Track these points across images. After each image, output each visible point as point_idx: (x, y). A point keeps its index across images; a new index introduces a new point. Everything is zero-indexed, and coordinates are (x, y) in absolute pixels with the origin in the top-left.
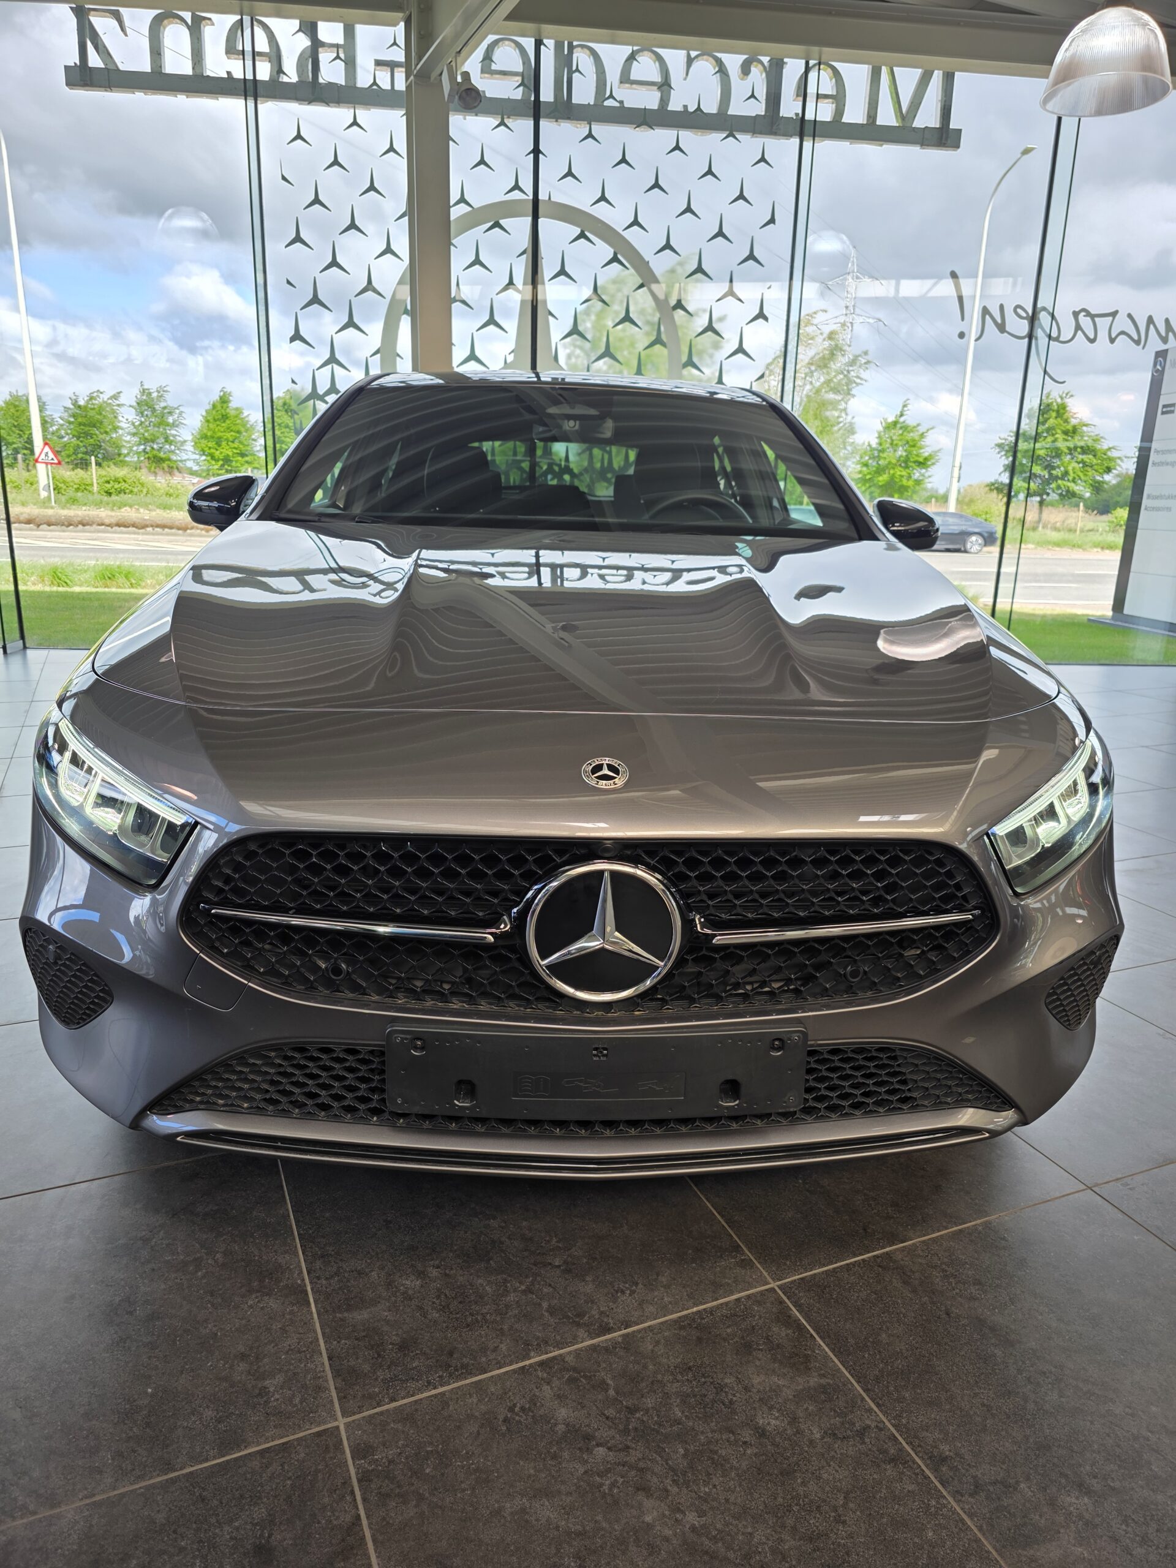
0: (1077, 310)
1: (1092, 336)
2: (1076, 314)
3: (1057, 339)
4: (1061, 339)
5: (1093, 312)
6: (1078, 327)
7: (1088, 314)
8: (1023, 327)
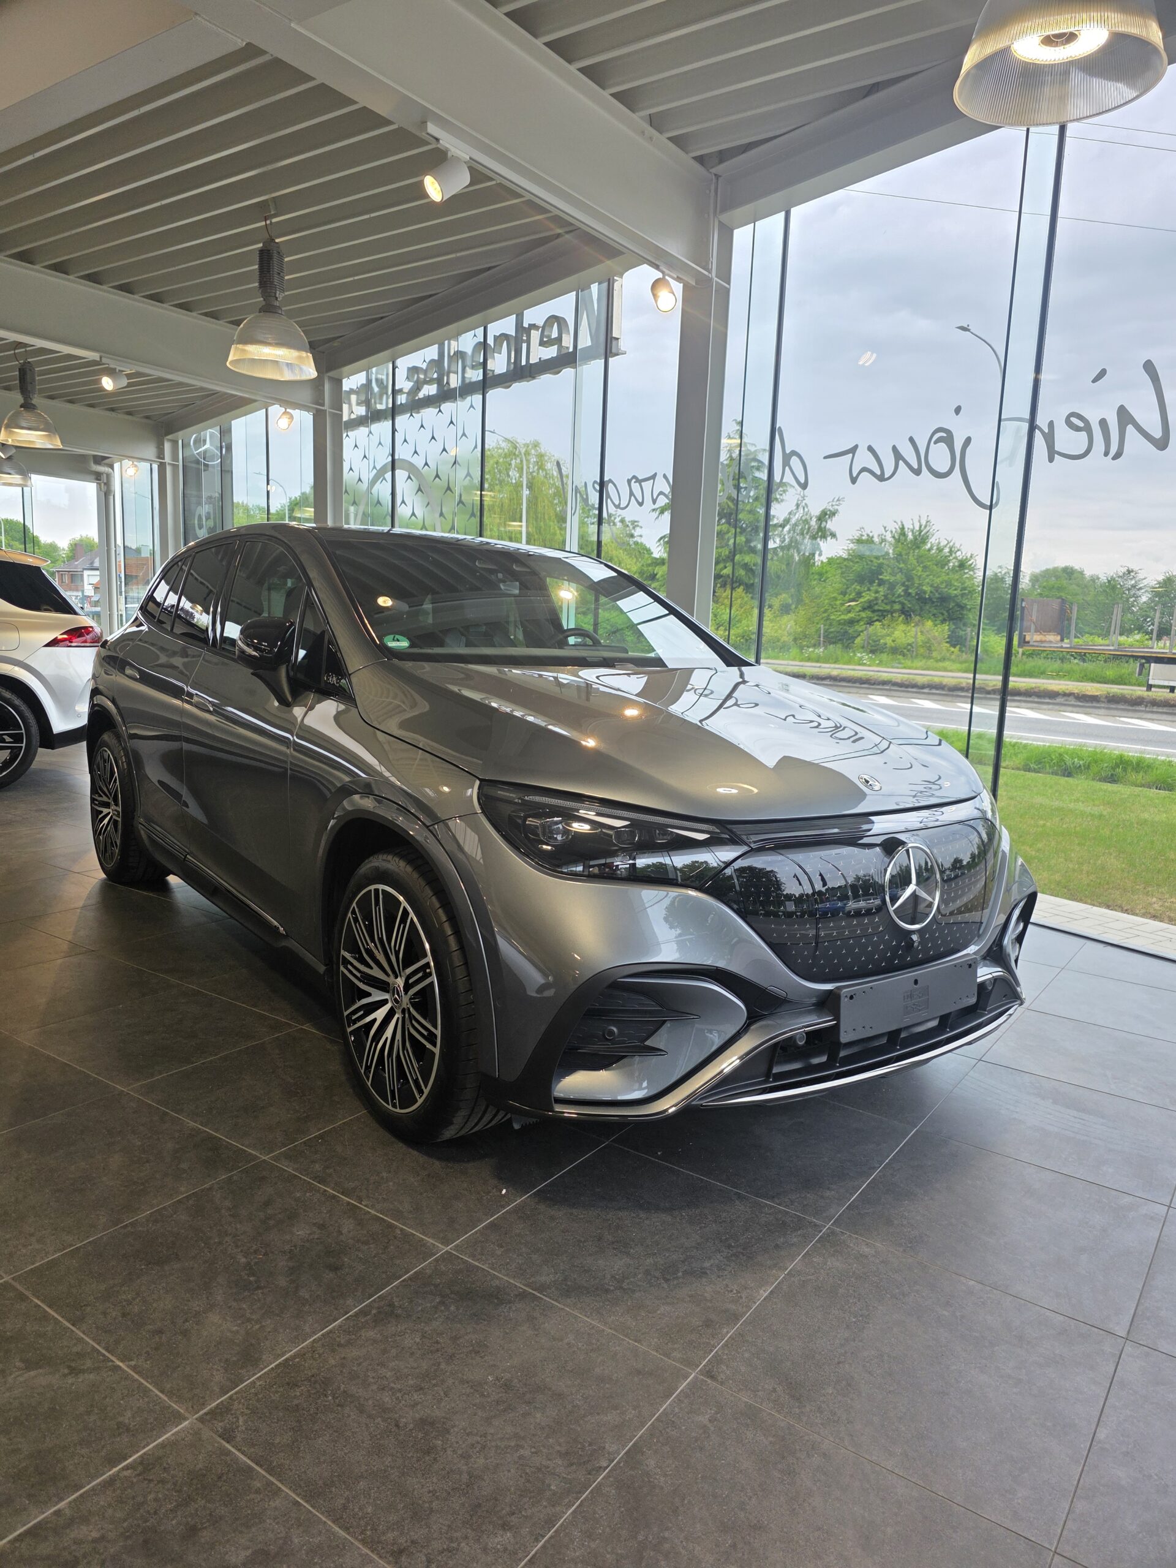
0: (630, 478)
2: (629, 481)
3: (618, 507)
4: (622, 506)
5: (640, 478)
6: (631, 494)
7: (637, 480)
8: (594, 498)
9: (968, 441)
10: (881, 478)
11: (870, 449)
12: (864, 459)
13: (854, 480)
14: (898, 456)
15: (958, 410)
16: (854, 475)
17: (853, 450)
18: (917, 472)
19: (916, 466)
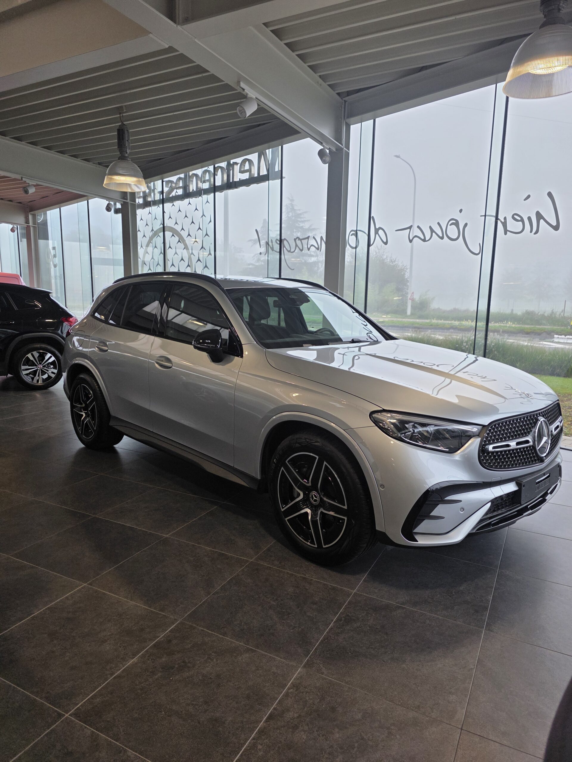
0: (295, 238)
1: (301, 248)
2: (295, 240)
3: (289, 251)
4: (291, 251)
5: (301, 238)
6: (296, 245)
7: (299, 239)
8: (277, 247)
9: (466, 225)
10: (424, 240)
11: (418, 227)
12: (415, 232)
14: (432, 231)
15: (461, 211)
16: (411, 239)
17: (410, 228)
18: (442, 238)
19: (441, 235)
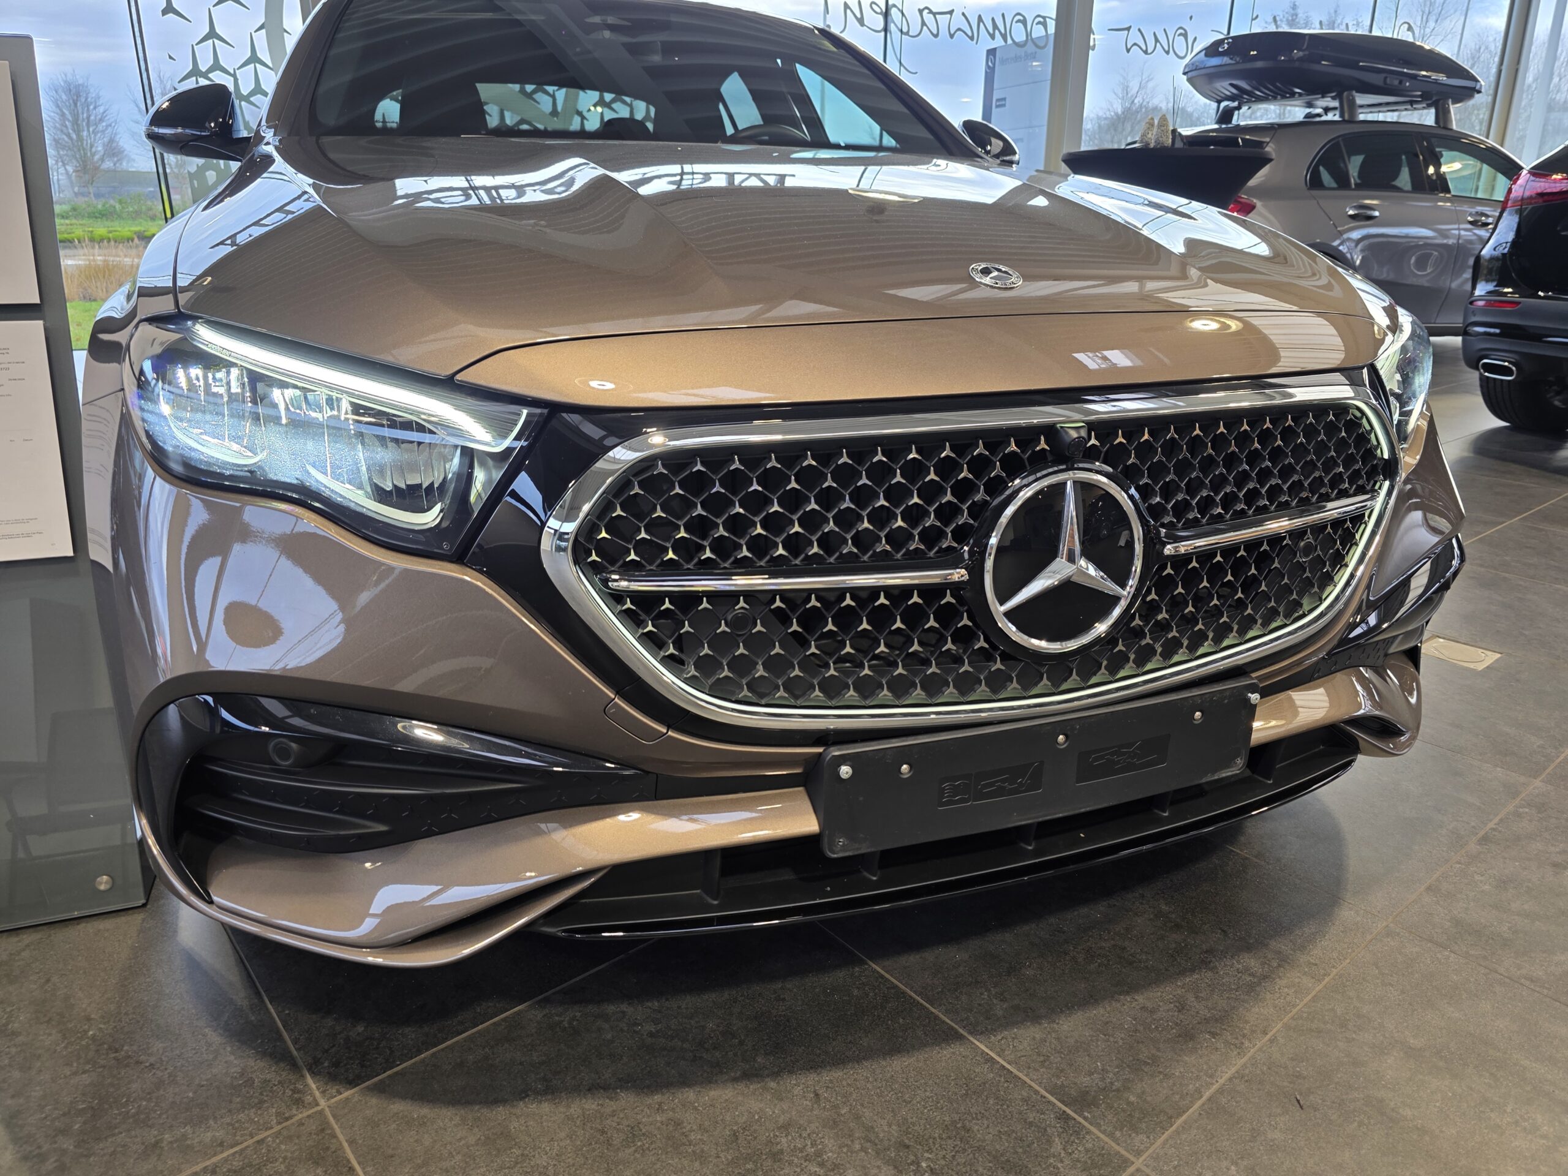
0: (922, 8)
1: (935, 32)
3: (907, 34)
4: (911, 34)
5: (934, 10)
6: (923, 24)
7: (931, 12)
8: (879, 22)
9: (1195, 39)
10: (1146, 52)
11: (1139, 30)
12: (1134, 37)
13: (1128, 51)
14: (1157, 40)
15: (1191, 18)
16: (1129, 47)
17: (1128, 29)
18: (1167, 52)
19: (1166, 49)
